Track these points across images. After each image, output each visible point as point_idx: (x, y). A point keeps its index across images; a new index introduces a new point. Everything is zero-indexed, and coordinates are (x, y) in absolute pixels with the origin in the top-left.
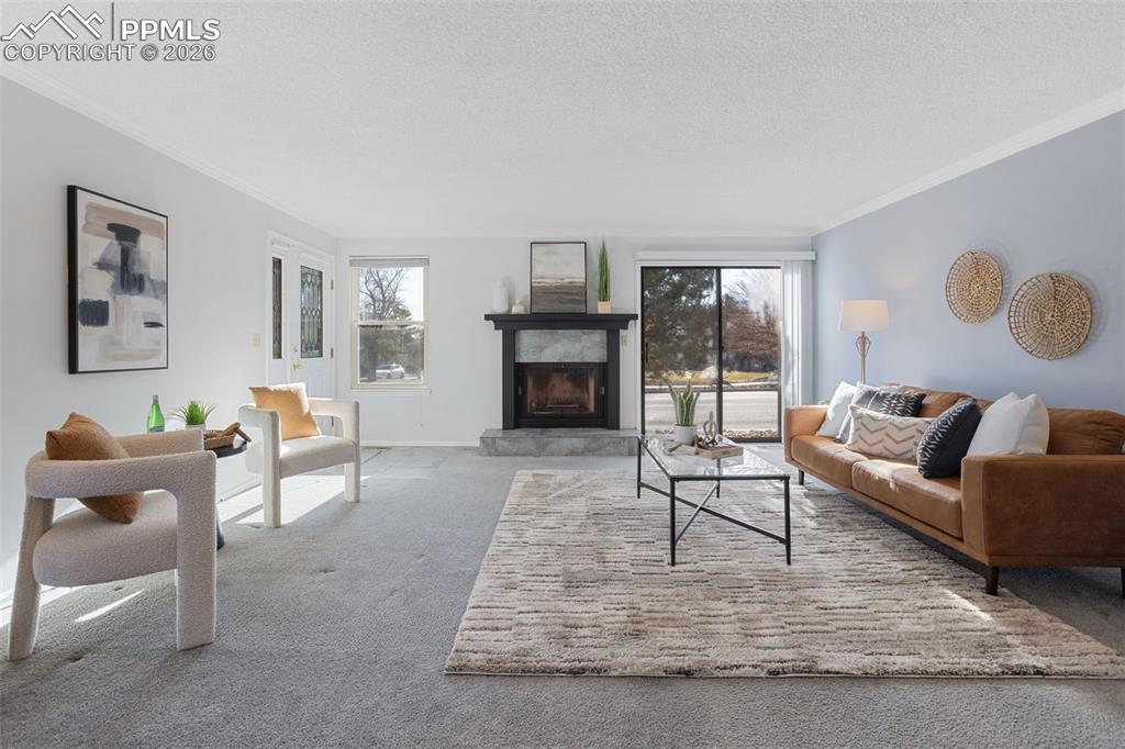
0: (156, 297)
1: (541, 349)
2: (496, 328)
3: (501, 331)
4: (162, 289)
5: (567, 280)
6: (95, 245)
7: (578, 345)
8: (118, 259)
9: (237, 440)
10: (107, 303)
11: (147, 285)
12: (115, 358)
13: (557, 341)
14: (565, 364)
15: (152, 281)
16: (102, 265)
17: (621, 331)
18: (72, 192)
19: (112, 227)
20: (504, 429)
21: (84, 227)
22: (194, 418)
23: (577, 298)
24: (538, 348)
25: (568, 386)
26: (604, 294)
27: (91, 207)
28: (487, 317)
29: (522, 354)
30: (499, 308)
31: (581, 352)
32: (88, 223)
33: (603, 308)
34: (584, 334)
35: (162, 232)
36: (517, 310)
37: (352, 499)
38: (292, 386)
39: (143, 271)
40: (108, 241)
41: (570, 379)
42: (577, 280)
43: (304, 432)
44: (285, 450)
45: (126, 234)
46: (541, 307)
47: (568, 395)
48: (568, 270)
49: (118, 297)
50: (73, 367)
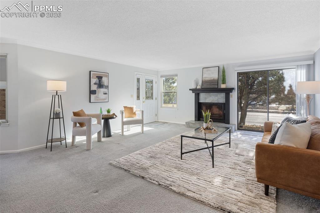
0: (106, 89)
1: (206, 98)
2: (193, 93)
3: (194, 94)
4: (107, 87)
5: (212, 78)
6: (94, 80)
7: (216, 97)
8: (98, 82)
9: (114, 116)
10: (96, 90)
11: (104, 86)
12: (97, 100)
13: (210, 96)
14: (213, 103)
15: (105, 86)
16: (95, 84)
17: (230, 93)
18: (90, 71)
19: (97, 77)
20: (195, 121)
21: (92, 78)
22: (108, 112)
23: (215, 83)
24: (205, 98)
25: (217, 110)
26: (224, 82)
27: (93, 74)
28: (190, 90)
29: (201, 100)
30: (193, 87)
31: (218, 100)
32: (93, 77)
33: (223, 86)
34: (219, 94)
35: (107, 76)
36: (199, 87)
37: (142, 132)
38: (132, 106)
39: (103, 84)
40: (96, 79)
41: (218, 107)
42: (215, 78)
43: (133, 116)
44: (125, 120)
45: (100, 78)
46: (205, 86)
47: (217, 112)
48: (214, 75)
49: (98, 89)
50: (90, 102)
